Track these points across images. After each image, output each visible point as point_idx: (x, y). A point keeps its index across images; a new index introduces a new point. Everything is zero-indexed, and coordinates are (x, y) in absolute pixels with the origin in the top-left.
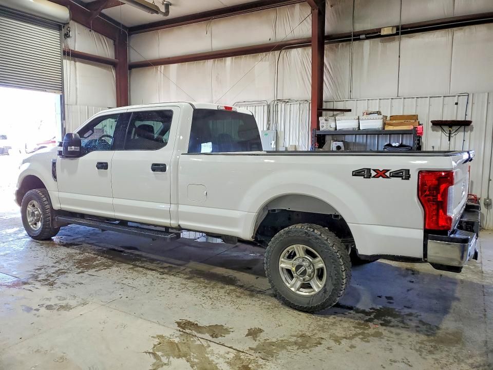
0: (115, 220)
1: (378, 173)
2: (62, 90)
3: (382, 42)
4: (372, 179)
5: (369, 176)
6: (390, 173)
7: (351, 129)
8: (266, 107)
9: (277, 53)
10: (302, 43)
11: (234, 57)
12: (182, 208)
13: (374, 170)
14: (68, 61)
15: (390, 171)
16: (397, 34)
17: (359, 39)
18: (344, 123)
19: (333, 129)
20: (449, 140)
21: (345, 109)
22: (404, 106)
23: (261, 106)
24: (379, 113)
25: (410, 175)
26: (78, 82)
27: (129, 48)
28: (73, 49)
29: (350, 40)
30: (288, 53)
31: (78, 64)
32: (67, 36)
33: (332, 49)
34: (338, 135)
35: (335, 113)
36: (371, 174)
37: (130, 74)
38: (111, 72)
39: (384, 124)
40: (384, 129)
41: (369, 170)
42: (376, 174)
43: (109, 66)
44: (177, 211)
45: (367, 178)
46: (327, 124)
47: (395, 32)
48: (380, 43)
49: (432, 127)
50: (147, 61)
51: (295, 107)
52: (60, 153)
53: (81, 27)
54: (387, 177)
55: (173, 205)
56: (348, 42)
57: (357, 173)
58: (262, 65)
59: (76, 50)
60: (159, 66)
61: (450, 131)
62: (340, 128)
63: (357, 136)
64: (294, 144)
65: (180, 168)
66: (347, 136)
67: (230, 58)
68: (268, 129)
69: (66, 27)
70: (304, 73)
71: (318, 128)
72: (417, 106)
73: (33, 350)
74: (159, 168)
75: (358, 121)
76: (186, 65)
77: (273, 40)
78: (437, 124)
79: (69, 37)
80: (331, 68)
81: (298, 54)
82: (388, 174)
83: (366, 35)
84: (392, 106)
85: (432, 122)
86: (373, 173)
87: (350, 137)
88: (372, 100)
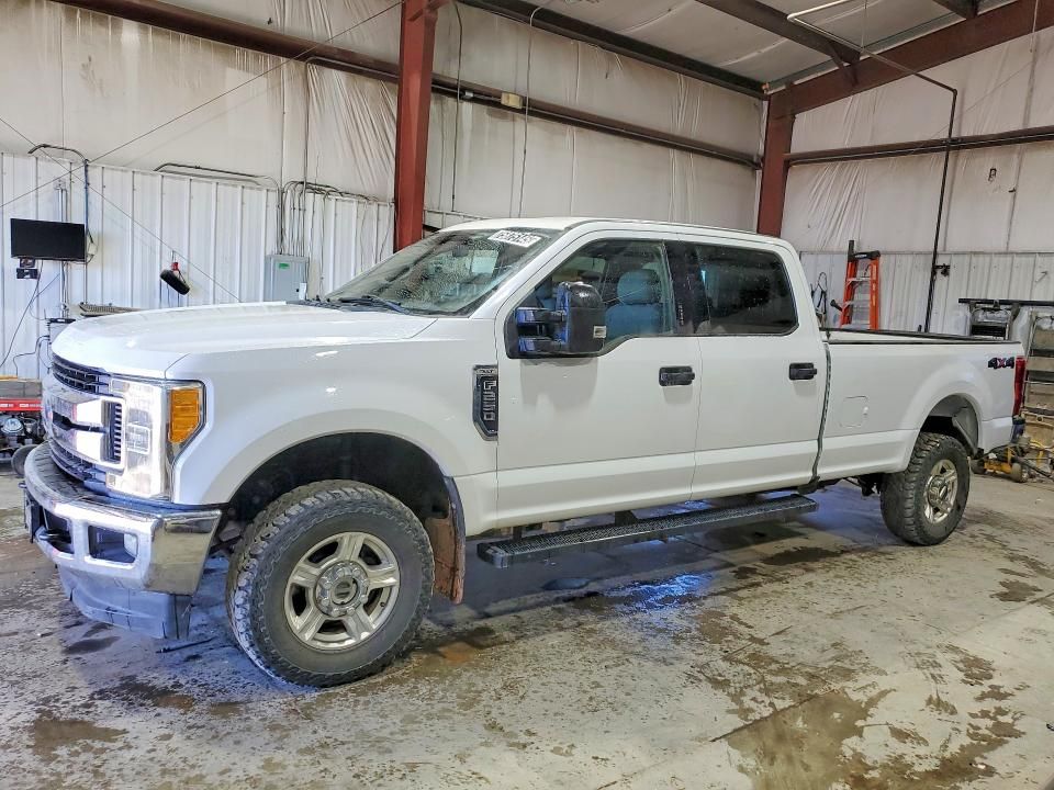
6: (1006, 361)
8: (273, 196)
10: (350, 64)
11: (150, 27)
16: (522, 111)
23: (260, 190)
30: (315, 73)
47: (519, 106)
57: (990, 364)
67: (133, 24)
77: (278, 28)
81: (340, 85)
83: (474, 93)
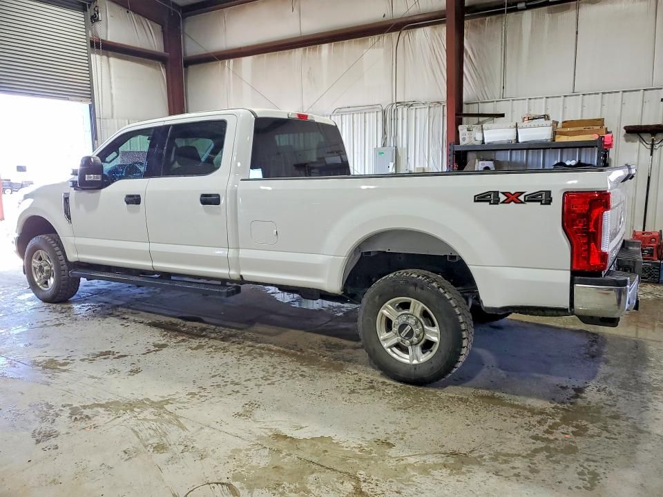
0: (154, 272)
1: (508, 197)
2: (91, 97)
3: (550, 12)
4: (500, 205)
5: (497, 202)
6: (525, 196)
7: (506, 142)
8: (380, 114)
9: (395, 35)
10: (430, 20)
11: (333, 43)
12: (244, 253)
13: (503, 193)
14: (97, 56)
15: (525, 194)
17: (516, 10)
18: (495, 134)
19: (478, 143)
20: (652, 154)
21: (495, 113)
22: (583, 106)
23: (373, 112)
24: (546, 117)
25: (551, 198)
26: (113, 86)
27: (183, 36)
28: (105, 39)
29: (503, 12)
30: (411, 35)
31: (112, 59)
32: (94, 19)
33: (475, 27)
34: (486, 151)
35: (481, 119)
36: (499, 199)
37: (186, 73)
38: (159, 72)
39: (555, 133)
40: (554, 141)
41: (496, 193)
42: (506, 198)
43: (157, 62)
44: (238, 258)
45: (493, 204)
46: (470, 136)
48: (547, 15)
49: (625, 136)
50: (209, 54)
51: (423, 113)
52: (74, 185)
53: (115, 6)
54: (522, 202)
55: (232, 250)
56: (500, 15)
57: (480, 198)
58: (374, 52)
59: (109, 40)
60: (227, 61)
61: (653, 141)
62: (489, 141)
63: (514, 152)
64: (422, 166)
65: (240, 200)
66: (498, 153)
67: (327, 45)
68: (384, 145)
69: (93, 6)
70: (434, 63)
71: (458, 142)
72: (602, 105)
73: (46, 481)
74: (210, 200)
75: (515, 129)
76: (265, 57)
77: (389, 17)
78: (634, 131)
79: (98, 20)
80: (474, 55)
81: (426, 34)
82: (522, 198)
83: (526, 2)
84: (564, 108)
85: (625, 128)
86: (503, 198)
87: (502, 153)
88: (535, 99)
